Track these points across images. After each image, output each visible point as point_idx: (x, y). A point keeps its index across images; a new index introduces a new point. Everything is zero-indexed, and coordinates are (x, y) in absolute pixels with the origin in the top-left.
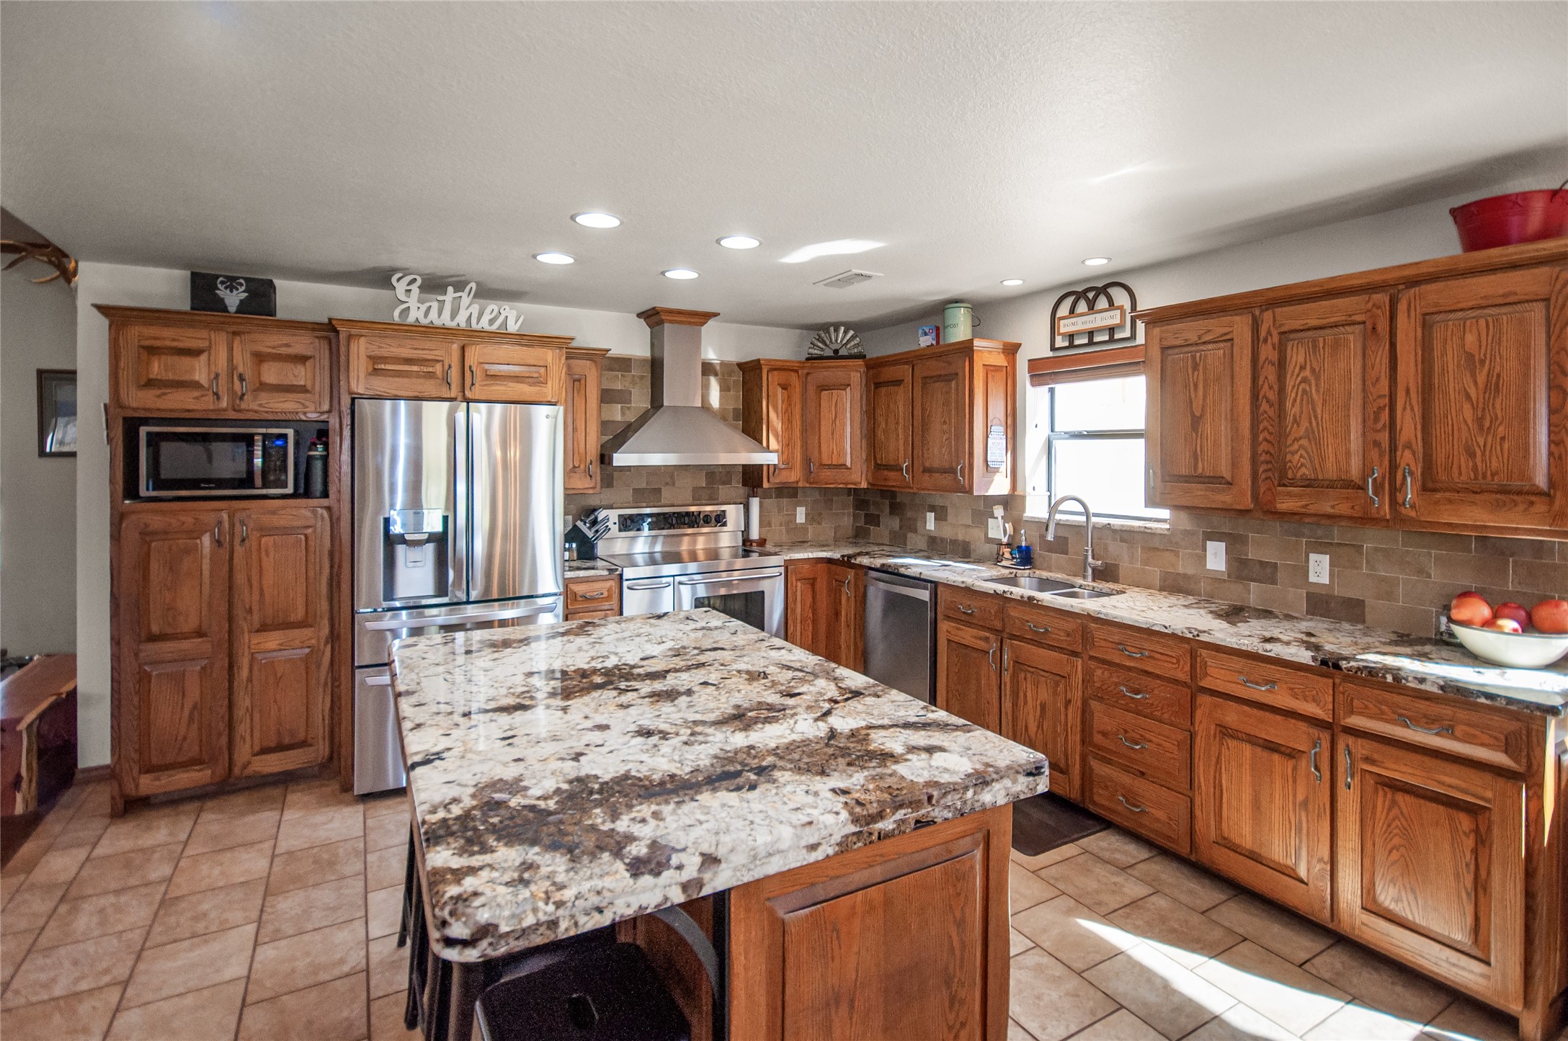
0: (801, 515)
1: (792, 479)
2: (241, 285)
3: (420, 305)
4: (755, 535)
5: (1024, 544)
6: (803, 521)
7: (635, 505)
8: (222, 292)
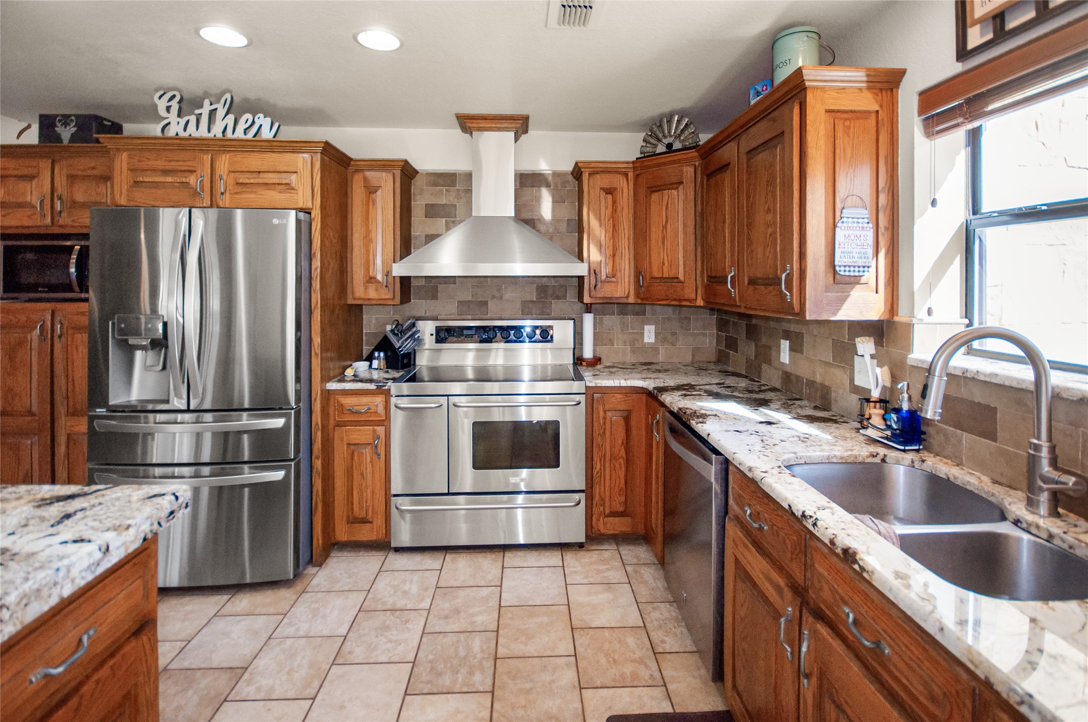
0: (649, 334)
1: (619, 294)
2: (72, 121)
3: (179, 119)
4: (588, 353)
5: (905, 407)
6: (652, 340)
7: (459, 317)
8: (60, 129)
